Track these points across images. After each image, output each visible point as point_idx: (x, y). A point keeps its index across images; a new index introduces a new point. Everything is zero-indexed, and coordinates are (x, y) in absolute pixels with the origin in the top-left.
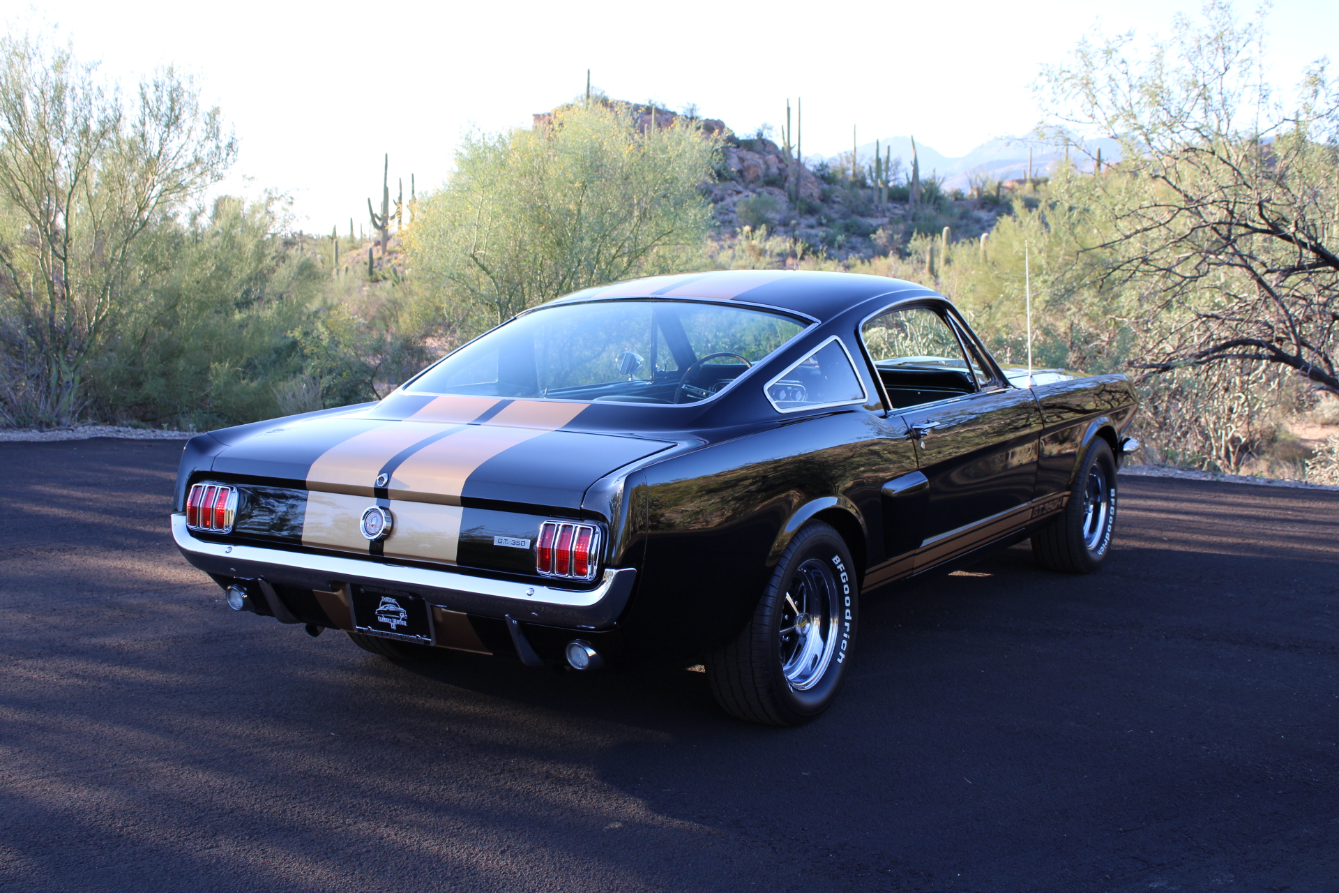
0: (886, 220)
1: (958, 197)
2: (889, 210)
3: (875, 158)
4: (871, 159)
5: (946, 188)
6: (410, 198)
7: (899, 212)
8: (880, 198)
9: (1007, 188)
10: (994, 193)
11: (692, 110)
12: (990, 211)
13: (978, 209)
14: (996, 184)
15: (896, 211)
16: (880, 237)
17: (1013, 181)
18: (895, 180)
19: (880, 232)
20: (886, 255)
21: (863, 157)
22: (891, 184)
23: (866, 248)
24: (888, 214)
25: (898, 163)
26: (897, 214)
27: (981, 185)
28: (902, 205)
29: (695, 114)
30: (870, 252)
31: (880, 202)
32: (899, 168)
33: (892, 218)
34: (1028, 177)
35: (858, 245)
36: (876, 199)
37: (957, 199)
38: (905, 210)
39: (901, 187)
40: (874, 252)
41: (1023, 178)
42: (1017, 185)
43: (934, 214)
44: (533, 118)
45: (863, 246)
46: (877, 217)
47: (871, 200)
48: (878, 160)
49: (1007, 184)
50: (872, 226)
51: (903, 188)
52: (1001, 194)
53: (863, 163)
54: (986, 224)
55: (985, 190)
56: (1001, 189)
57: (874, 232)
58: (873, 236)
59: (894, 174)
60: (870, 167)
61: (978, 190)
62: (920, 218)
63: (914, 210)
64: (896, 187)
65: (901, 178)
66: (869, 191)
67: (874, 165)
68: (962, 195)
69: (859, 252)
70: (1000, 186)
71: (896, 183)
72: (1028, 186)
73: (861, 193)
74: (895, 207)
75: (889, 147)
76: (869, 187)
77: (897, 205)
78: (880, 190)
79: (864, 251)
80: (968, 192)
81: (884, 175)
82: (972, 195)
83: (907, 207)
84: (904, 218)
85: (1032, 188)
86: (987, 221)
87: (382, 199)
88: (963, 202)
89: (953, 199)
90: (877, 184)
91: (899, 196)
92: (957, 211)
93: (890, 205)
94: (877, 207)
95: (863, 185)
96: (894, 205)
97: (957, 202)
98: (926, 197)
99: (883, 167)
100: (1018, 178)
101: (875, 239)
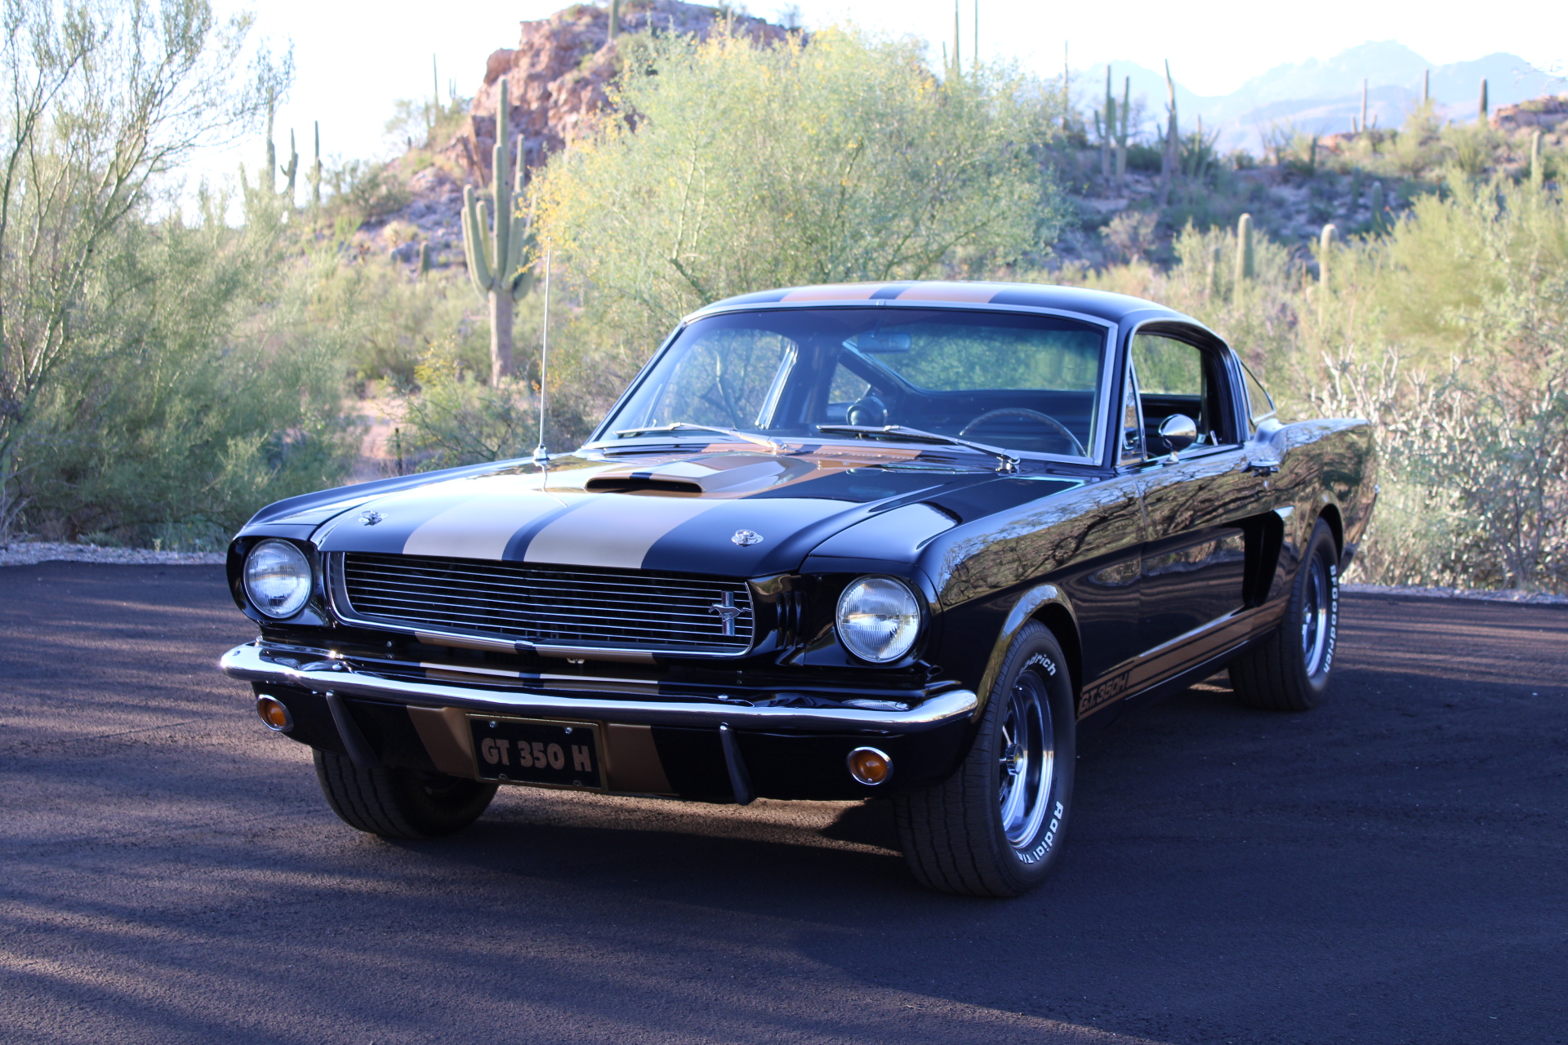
0: (1123, 203)
1: (1244, 164)
2: (1127, 186)
3: (1103, 97)
4: (1095, 99)
5: (1223, 150)
6: (313, 163)
7: (1144, 188)
8: (1113, 165)
9: (1327, 148)
10: (1305, 157)
11: (792, 16)
12: (1299, 186)
13: (1279, 184)
14: (1310, 141)
15: (1140, 188)
16: (1116, 232)
17: (1336, 136)
18: (1134, 135)
19: (1116, 223)
20: (1126, 262)
21: (1081, 95)
22: (1130, 142)
23: (1091, 250)
24: (1125, 192)
25: (1141, 107)
26: (1140, 193)
27: (1282, 142)
28: (1149, 177)
29: (797, 24)
30: (1098, 256)
31: (1114, 172)
32: (1143, 114)
33: (1133, 200)
34: (1360, 129)
35: (1078, 246)
36: (1105, 166)
37: (1241, 167)
38: (1153, 185)
39: (1145, 146)
40: (1105, 257)
41: (1352, 131)
42: (1344, 144)
43: (1205, 192)
44: (520, 27)
45: (1086, 246)
46: (1107, 198)
47: (1097, 170)
48: (1110, 102)
49: (1327, 141)
50: (1099, 212)
51: (1150, 150)
52: (1317, 158)
53: (1080, 107)
54: (1293, 209)
55: (1289, 151)
56: (1317, 150)
57: (1106, 223)
58: (1104, 230)
59: (1135, 125)
60: (1096, 113)
61: (1278, 151)
62: (1180, 200)
63: (1169, 187)
64: (1137, 147)
65: (1148, 131)
66: (1092, 154)
67: (1102, 110)
68: (1251, 159)
69: (1079, 257)
70: (1314, 147)
71: (1138, 139)
72: (1363, 144)
73: (1080, 156)
74: (1138, 182)
75: (1128, 80)
76: (1092, 147)
77: (1142, 178)
78: (1113, 154)
79: (1089, 254)
80: (1258, 153)
81: (1118, 126)
82: (1266, 160)
83: (1158, 180)
84: (1154, 198)
85: (1370, 148)
86: (1294, 204)
87: (264, 163)
88: (1254, 173)
89: (1235, 167)
90: (1108, 143)
91: (1144, 162)
92: (1244, 187)
93: (1129, 178)
94: (1107, 180)
95: (1079, 142)
96: (1136, 177)
97: (1243, 173)
98: (1193, 163)
99: (1119, 113)
100: (1344, 131)
101: (1107, 236)
